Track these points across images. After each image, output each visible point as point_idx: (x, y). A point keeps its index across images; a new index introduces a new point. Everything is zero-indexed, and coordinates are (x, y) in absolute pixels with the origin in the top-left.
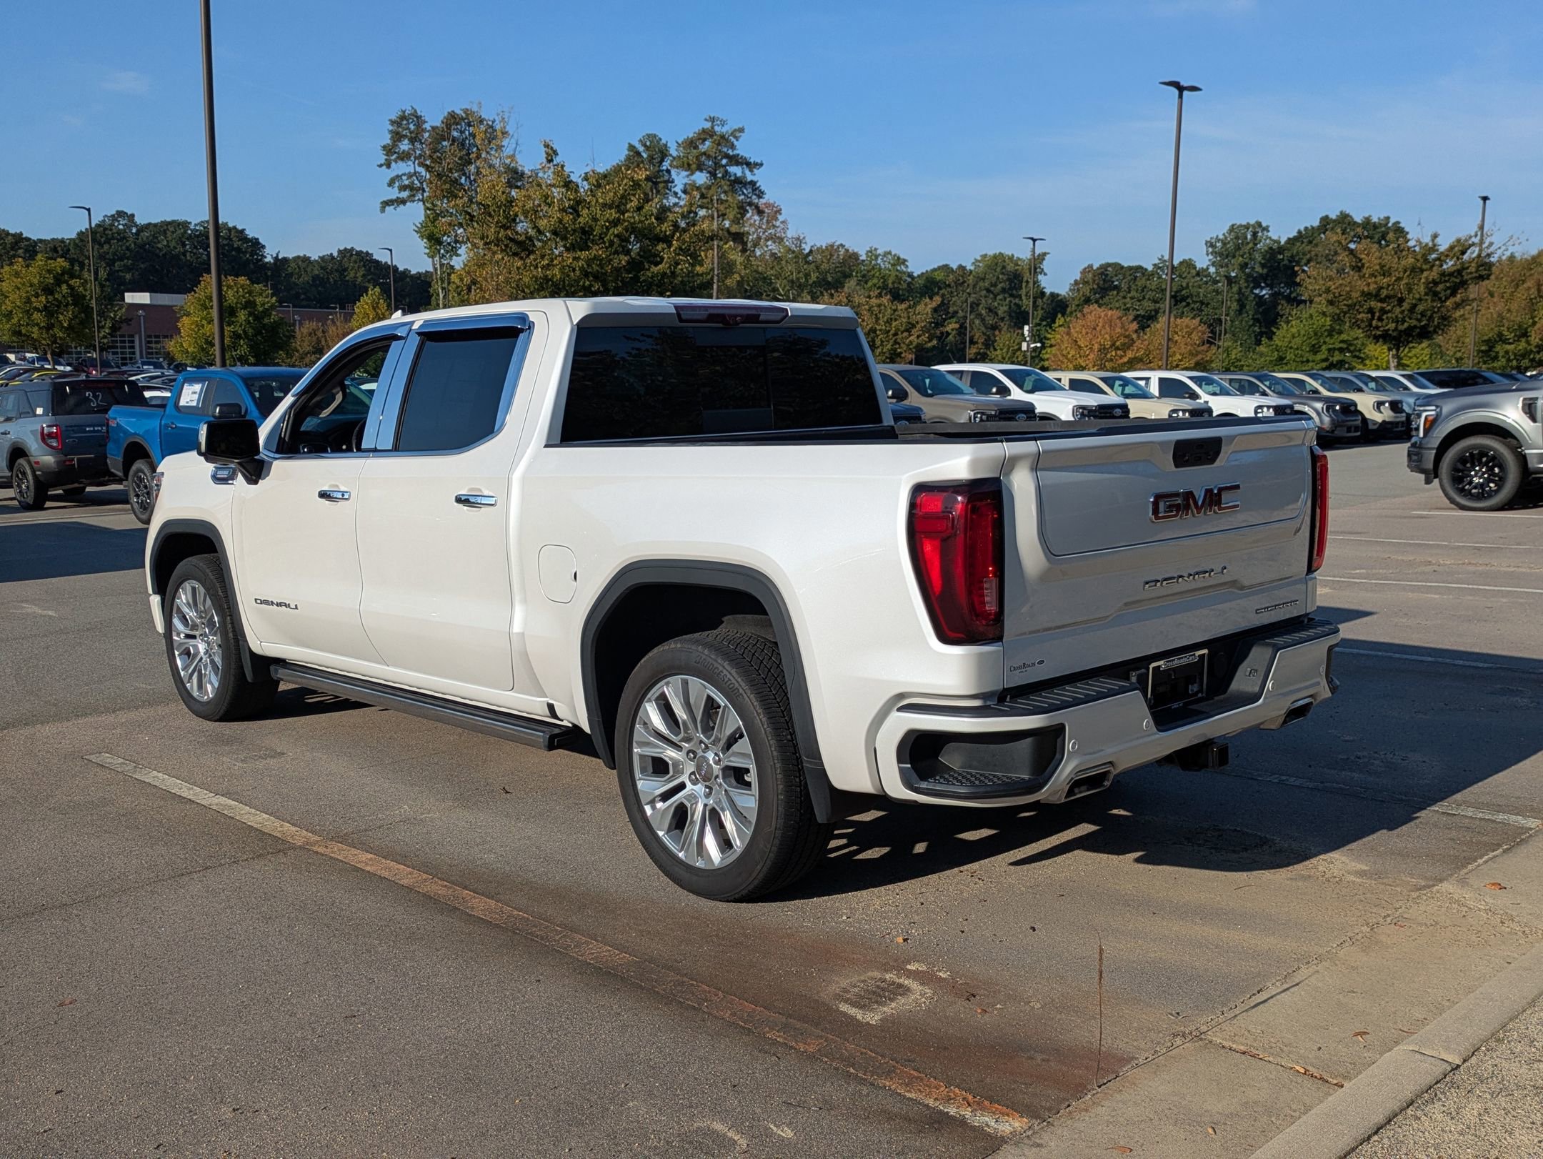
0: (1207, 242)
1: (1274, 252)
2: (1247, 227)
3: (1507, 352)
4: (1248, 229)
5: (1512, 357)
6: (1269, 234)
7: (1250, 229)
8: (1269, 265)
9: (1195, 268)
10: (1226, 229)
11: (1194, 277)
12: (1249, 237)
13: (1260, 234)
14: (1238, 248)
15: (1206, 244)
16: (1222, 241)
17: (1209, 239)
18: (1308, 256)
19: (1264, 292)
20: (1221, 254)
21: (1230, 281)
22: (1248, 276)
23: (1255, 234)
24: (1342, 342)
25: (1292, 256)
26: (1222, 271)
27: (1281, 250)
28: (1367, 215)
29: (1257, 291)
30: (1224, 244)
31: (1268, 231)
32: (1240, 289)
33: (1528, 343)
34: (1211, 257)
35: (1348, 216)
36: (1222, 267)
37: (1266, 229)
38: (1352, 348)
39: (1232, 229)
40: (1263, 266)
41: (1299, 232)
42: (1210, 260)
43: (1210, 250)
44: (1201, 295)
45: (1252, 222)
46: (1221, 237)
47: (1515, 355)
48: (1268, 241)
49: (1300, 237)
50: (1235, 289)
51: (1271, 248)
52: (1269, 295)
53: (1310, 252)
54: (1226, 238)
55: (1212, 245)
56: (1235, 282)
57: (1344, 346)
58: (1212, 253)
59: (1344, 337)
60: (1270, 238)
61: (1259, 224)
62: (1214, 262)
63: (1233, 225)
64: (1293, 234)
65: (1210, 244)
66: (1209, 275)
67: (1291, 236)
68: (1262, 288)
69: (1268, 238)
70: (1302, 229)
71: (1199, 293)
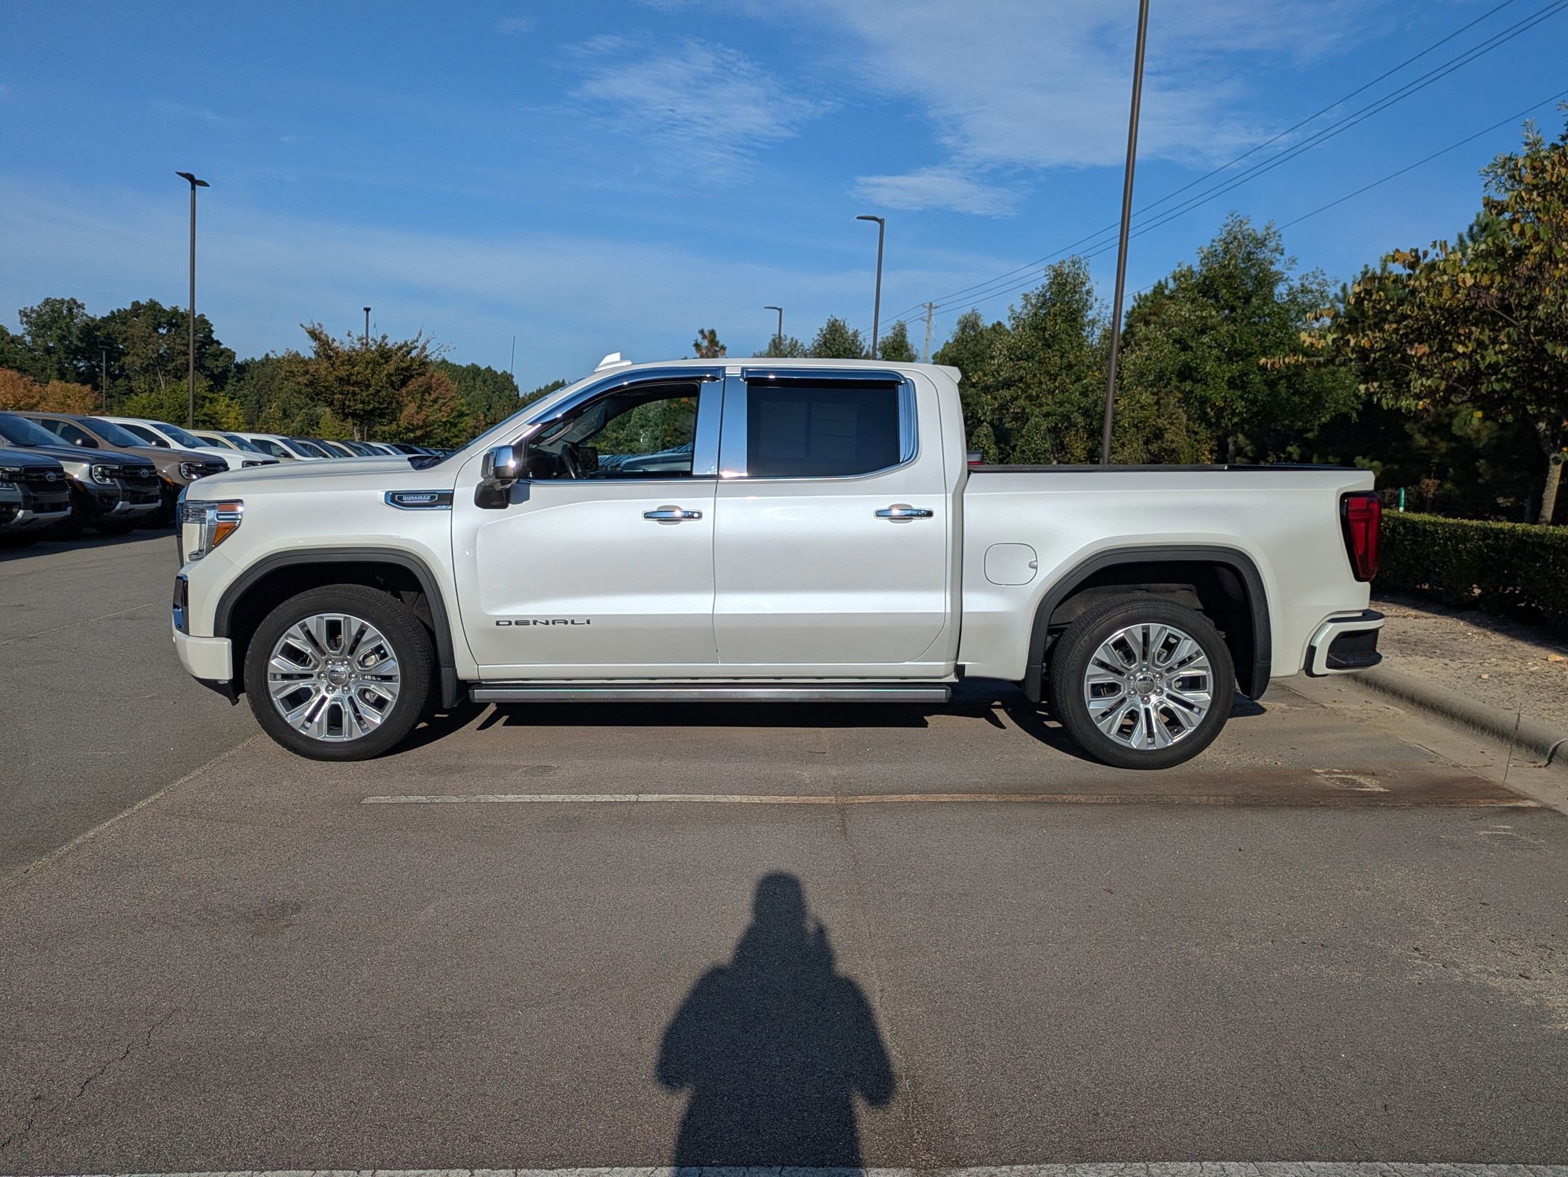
0: (20, 312)
1: (91, 329)
2: (62, 302)
3: (384, 432)
4: (63, 304)
5: (387, 436)
6: (85, 312)
7: (66, 305)
8: (86, 339)
9: (8, 335)
10: (41, 301)
11: (8, 343)
12: (65, 312)
13: (75, 310)
14: (55, 321)
15: (20, 313)
16: (37, 313)
17: (22, 309)
18: (124, 336)
19: (81, 364)
20: (36, 325)
21: (48, 351)
22: (67, 347)
23: (70, 310)
24: (205, 415)
25: (108, 334)
26: (39, 341)
27: (97, 328)
28: (174, 306)
29: (75, 362)
30: (39, 315)
31: (84, 309)
32: (60, 359)
33: (398, 426)
34: (25, 326)
35: (157, 303)
36: (38, 337)
37: (81, 306)
38: (214, 421)
39: (47, 301)
40: (80, 340)
41: (112, 313)
42: (25, 329)
43: (25, 319)
44: (18, 361)
45: (67, 299)
46: (36, 308)
47: (390, 434)
48: (84, 318)
49: (112, 317)
50: (55, 358)
51: (87, 324)
52: (87, 367)
53: (125, 332)
54: (41, 310)
55: (26, 315)
56: (54, 353)
57: (207, 418)
58: (26, 322)
59: (205, 410)
60: (86, 315)
61: (75, 302)
62: (29, 331)
63: (48, 299)
64: (106, 314)
65: (23, 313)
66: (24, 343)
67: (105, 316)
68: (79, 361)
69: (83, 315)
70: (115, 311)
71: (16, 359)
